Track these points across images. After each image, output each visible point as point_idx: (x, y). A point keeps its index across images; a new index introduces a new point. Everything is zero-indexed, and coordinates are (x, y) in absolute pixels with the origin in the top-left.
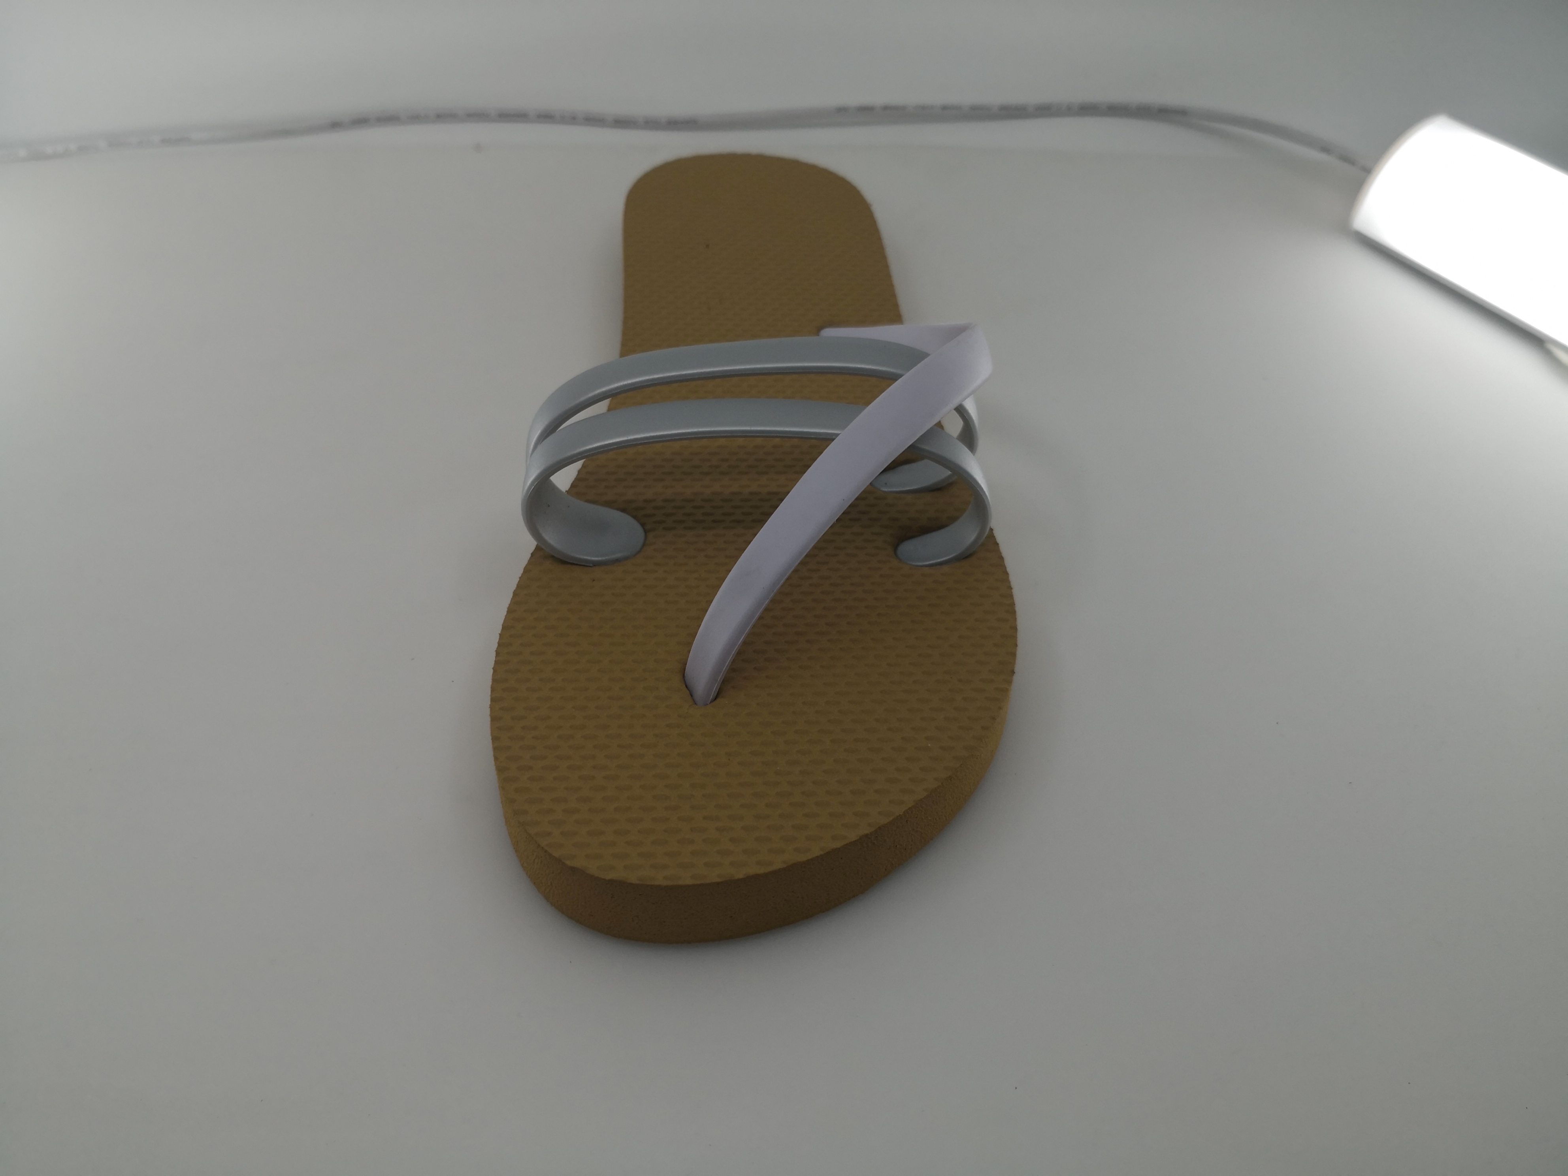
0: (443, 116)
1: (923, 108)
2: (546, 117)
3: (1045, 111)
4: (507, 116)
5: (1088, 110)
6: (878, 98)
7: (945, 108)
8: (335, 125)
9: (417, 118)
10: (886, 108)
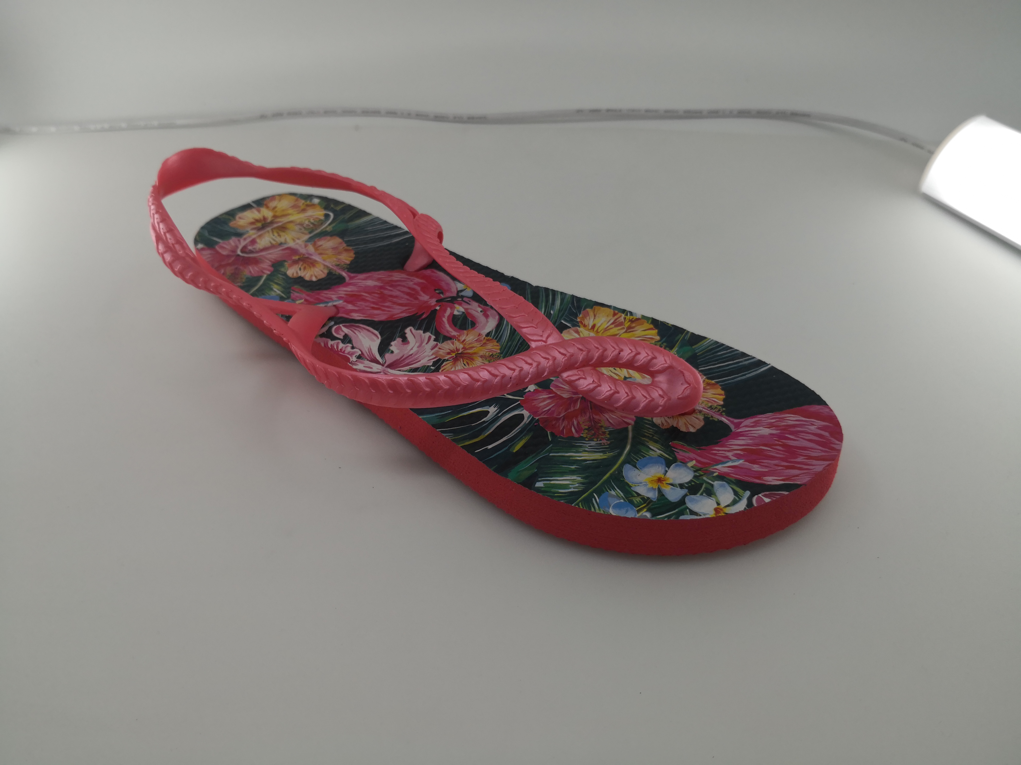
0: (329, 113)
1: (633, 111)
2: (392, 114)
3: (714, 114)
4: (367, 113)
5: (743, 114)
6: (603, 104)
7: (647, 111)
8: (263, 117)
9: (312, 113)
10: (608, 110)
